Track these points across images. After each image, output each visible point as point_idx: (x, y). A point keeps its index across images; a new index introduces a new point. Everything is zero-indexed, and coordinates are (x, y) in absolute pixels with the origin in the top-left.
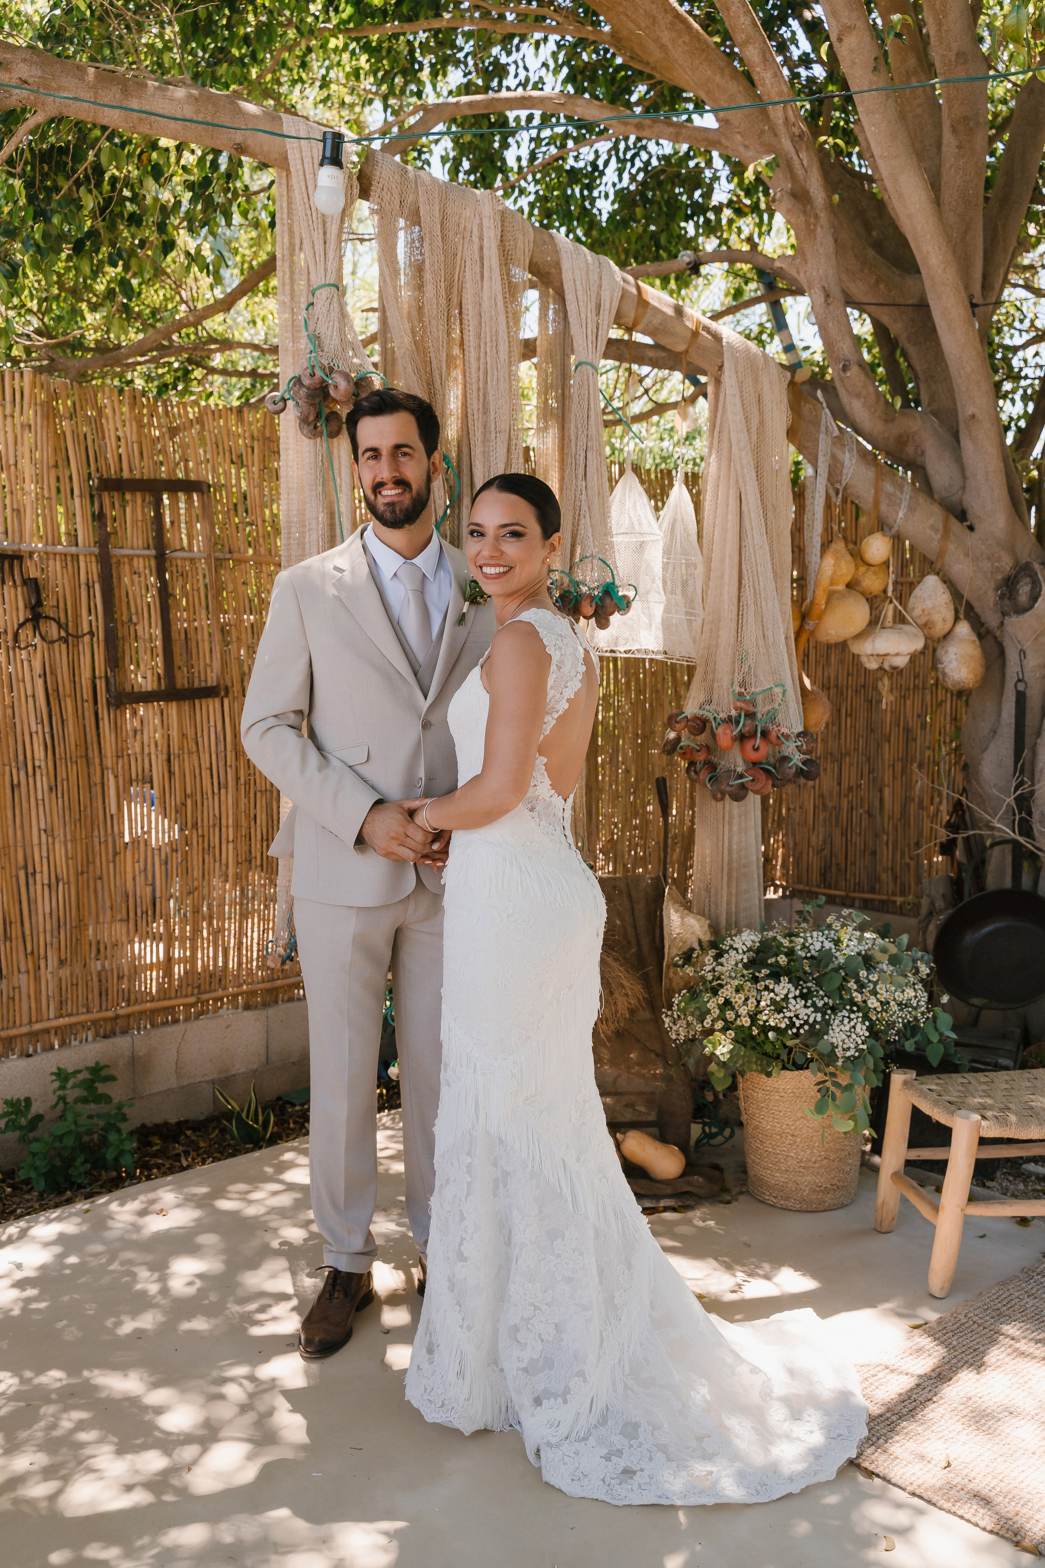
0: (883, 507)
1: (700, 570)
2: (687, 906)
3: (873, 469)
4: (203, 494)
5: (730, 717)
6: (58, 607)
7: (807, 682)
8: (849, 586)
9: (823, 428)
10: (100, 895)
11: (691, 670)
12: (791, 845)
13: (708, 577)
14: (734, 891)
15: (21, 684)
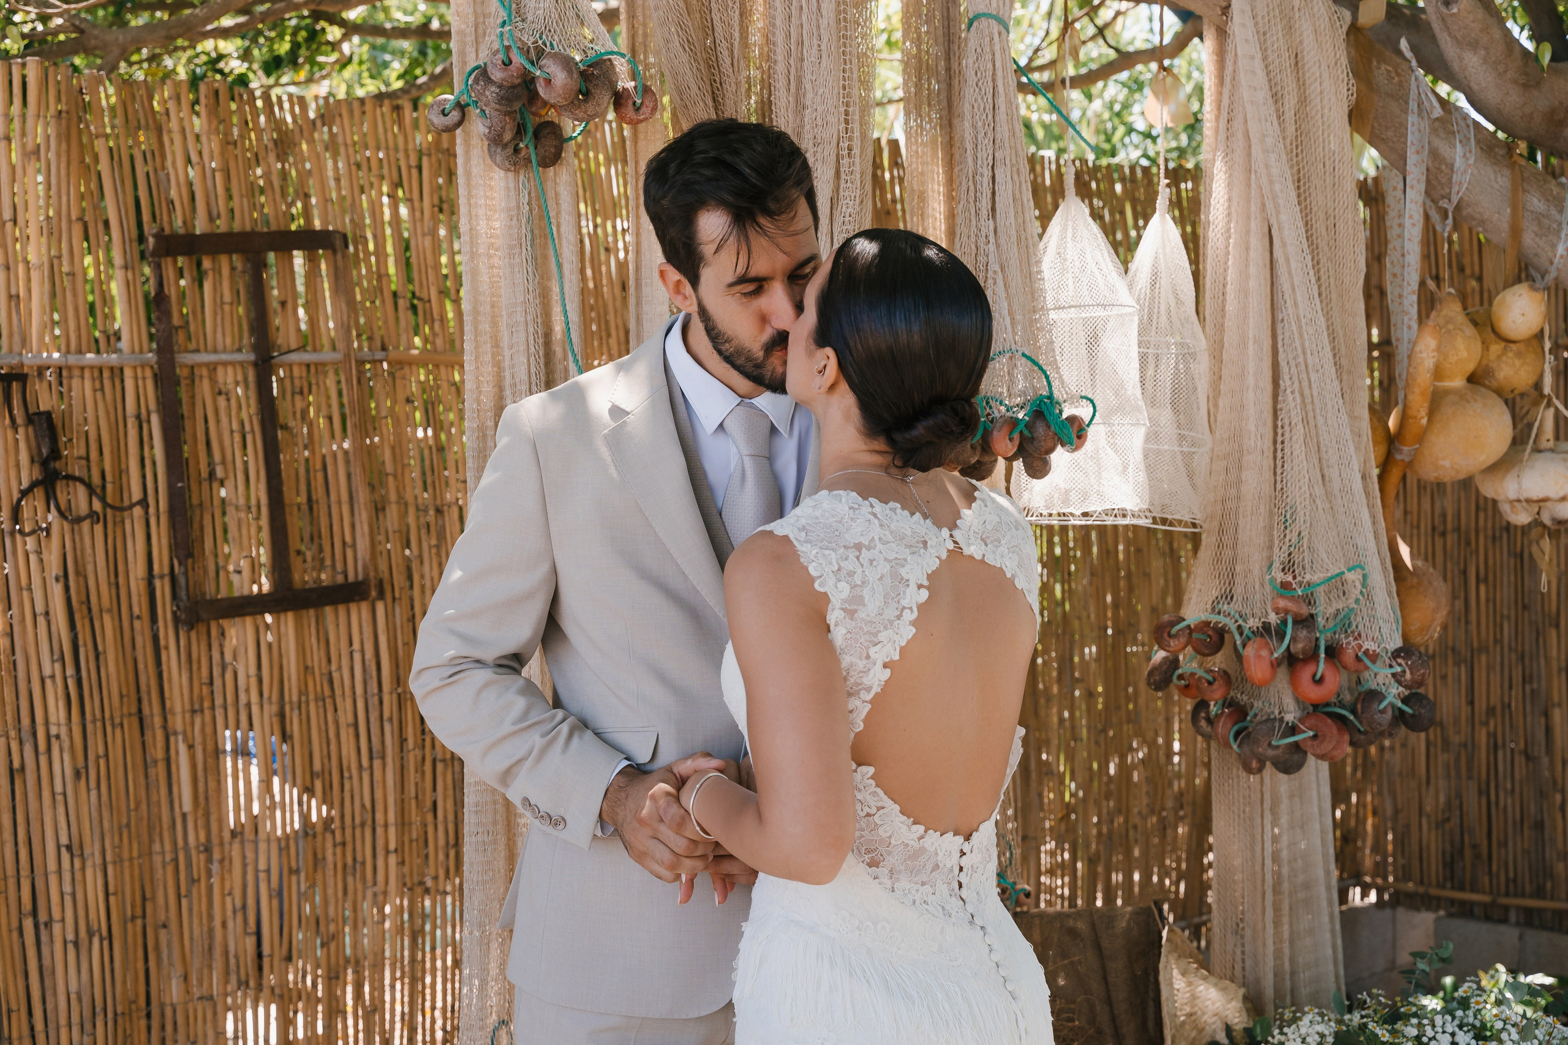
0: (1529, 239)
1: (1202, 367)
2: (1205, 962)
3: (1507, 172)
4: (335, 252)
5: (1266, 627)
6: (88, 459)
7: (1405, 551)
8: (1473, 379)
9: (1413, 105)
10: (165, 955)
11: (1196, 540)
12: (1389, 811)
13: (1217, 378)
14: (1286, 935)
15: (25, 594)
